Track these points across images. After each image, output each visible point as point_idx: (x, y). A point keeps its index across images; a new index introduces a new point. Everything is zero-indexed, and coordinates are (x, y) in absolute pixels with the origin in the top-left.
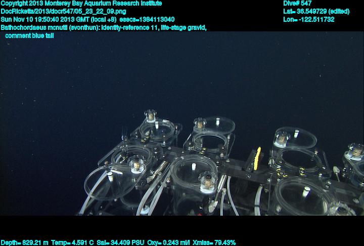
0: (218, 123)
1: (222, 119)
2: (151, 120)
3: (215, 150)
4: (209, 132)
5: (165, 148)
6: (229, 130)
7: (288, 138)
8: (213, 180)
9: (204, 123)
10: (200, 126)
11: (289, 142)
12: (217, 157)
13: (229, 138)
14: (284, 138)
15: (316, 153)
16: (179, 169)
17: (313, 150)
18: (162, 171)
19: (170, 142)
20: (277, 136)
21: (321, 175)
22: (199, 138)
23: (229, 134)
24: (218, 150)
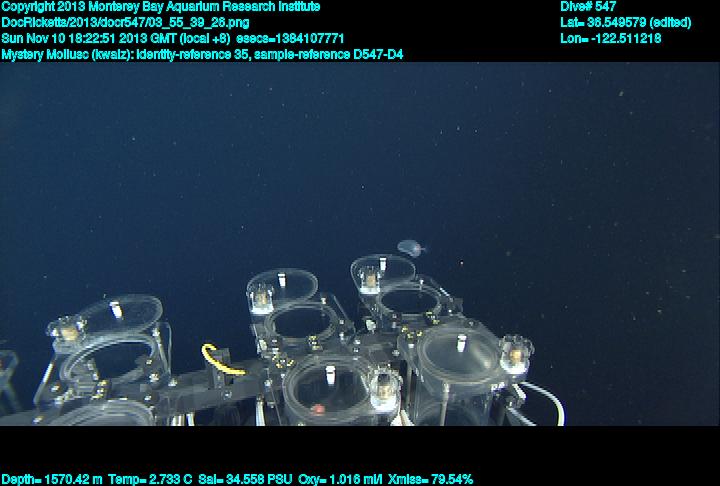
0: (118, 312)
1: (126, 300)
3: (134, 375)
4: (101, 340)
6: (150, 318)
7: (270, 293)
9: (81, 325)
11: (276, 298)
12: (143, 387)
13: (156, 333)
14: (264, 296)
15: (323, 300)
17: (317, 298)
20: (252, 295)
21: (342, 335)
22: (79, 363)
23: (153, 327)
24: (141, 371)
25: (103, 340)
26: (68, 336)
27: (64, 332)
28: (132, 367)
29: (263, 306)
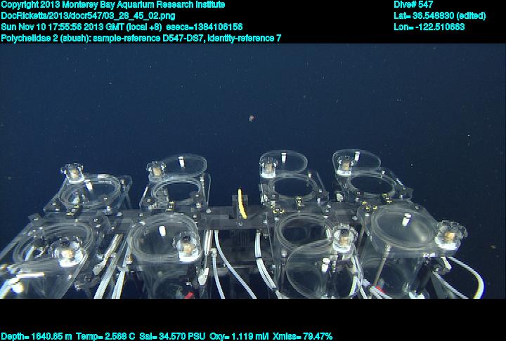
0: (182, 163)
1: (187, 157)
2: (77, 179)
3: (188, 201)
4: (172, 178)
5: (112, 216)
6: (200, 170)
7: (275, 165)
8: (194, 241)
9: (163, 168)
10: (157, 172)
11: (278, 169)
12: (192, 210)
13: (202, 180)
14: (271, 166)
15: (310, 175)
16: (142, 241)
17: (305, 173)
18: (117, 251)
19: (119, 206)
20: (263, 165)
21: (319, 200)
22: (160, 190)
23: (201, 175)
24: (192, 200)
25: (174, 178)
26: (156, 173)
27: (154, 170)
28: (188, 197)
29: (269, 173)
